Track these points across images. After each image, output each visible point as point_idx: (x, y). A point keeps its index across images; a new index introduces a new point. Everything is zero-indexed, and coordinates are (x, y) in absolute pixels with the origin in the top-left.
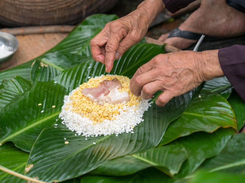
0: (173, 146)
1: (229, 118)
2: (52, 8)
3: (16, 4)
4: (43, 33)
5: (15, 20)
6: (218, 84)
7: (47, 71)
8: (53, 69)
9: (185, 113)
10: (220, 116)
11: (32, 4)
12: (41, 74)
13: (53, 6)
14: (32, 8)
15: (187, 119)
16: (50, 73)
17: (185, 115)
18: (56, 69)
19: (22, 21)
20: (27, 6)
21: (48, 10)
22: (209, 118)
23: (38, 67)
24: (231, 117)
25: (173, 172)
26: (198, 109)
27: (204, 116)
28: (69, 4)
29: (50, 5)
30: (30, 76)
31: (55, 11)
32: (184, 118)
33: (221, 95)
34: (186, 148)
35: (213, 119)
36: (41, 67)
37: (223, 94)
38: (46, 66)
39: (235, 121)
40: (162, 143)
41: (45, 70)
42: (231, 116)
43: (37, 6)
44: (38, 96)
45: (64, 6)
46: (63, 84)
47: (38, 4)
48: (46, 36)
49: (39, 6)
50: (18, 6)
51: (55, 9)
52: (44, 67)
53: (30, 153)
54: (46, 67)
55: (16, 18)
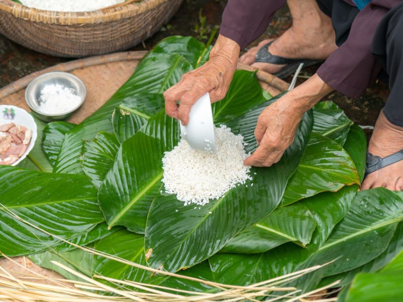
0: (296, 207)
1: (350, 170)
2: (114, 37)
3: (73, 39)
4: (105, 64)
5: (70, 53)
6: (328, 125)
7: (130, 121)
8: (136, 117)
9: (301, 166)
10: (340, 169)
11: (92, 37)
12: (125, 125)
13: (115, 35)
14: (91, 40)
15: (305, 174)
16: (135, 123)
17: (302, 169)
18: (140, 117)
19: (78, 54)
20: (85, 39)
21: (110, 39)
22: (329, 172)
23: (120, 117)
24: (352, 169)
25: (305, 242)
26: (315, 160)
27: (323, 170)
28: (132, 30)
29: (111, 35)
30: (114, 130)
31: (118, 39)
32: (301, 172)
33: (336, 141)
34: (311, 211)
35: (334, 173)
36: (123, 116)
37: (338, 140)
38: (128, 114)
39: (357, 172)
40: (282, 204)
41: (128, 119)
42: (352, 167)
43: (97, 38)
44: (132, 159)
45: (127, 32)
46: (153, 136)
47: (98, 36)
48: (110, 65)
49: (100, 37)
50: (74, 40)
51: (118, 37)
52: (126, 115)
53: (144, 235)
54: (129, 116)
55: (71, 52)
